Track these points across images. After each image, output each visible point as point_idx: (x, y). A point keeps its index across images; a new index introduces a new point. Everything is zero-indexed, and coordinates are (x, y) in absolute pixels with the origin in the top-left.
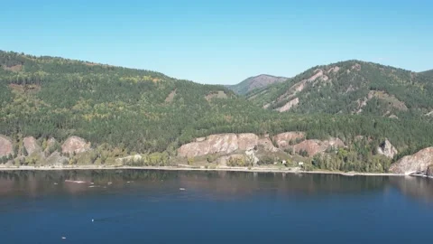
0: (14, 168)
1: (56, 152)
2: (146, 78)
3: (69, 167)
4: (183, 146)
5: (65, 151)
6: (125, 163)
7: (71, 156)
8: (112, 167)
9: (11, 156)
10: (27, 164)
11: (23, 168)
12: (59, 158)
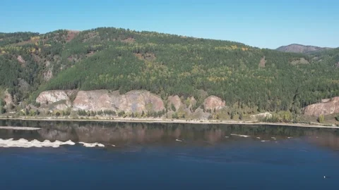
0: (169, 121)
1: (199, 108)
2: (234, 47)
3: (214, 121)
4: (309, 107)
5: (207, 108)
6: (261, 119)
7: (212, 112)
8: (249, 122)
9: (164, 111)
10: (178, 118)
11: (176, 121)
12: (203, 113)
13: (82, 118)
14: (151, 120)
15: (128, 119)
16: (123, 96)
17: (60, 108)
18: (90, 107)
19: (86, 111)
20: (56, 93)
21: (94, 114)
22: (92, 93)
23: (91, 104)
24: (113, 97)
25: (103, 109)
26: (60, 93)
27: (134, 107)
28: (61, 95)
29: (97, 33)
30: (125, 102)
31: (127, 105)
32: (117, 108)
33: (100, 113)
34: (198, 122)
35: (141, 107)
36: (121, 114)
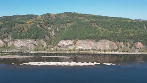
0: (122, 53)
1: (133, 47)
7: (139, 49)
9: (117, 49)
10: (125, 52)
12: (136, 50)
13: (82, 52)
14: (113, 53)
15: (103, 52)
16: (99, 42)
17: (71, 48)
18: (84, 47)
19: (83, 49)
20: (68, 41)
21: (86, 50)
22: (84, 41)
23: (85, 46)
24: (94, 42)
25: (91, 48)
26: (70, 41)
27: (104, 47)
28: (70, 42)
29: (65, 14)
30: (100, 45)
31: (101, 46)
32: (97, 48)
33: (89, 50)
34: (135, 53)
35: (108, 47)
36: (100, 50)
